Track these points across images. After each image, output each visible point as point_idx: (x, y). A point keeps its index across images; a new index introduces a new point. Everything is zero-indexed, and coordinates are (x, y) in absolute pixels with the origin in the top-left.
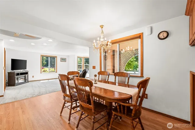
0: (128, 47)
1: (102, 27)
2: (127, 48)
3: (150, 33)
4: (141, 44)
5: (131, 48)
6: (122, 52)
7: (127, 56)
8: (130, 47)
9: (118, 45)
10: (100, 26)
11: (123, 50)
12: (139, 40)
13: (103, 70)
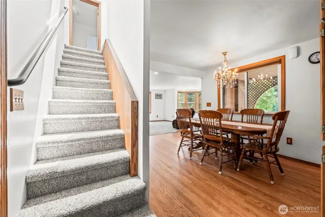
0: (262, 75)
1: (225, 54)
2: (259, 76)
3: (296, 56)
4: (282, 71)
5: (267, 75)
6: (251, 82)
7: (259, 88)
8: (264, 75)
9: (246, 73)
10: (223, 53)
11: (254, 79)
12: (279, 66)
13: (221, 107)
